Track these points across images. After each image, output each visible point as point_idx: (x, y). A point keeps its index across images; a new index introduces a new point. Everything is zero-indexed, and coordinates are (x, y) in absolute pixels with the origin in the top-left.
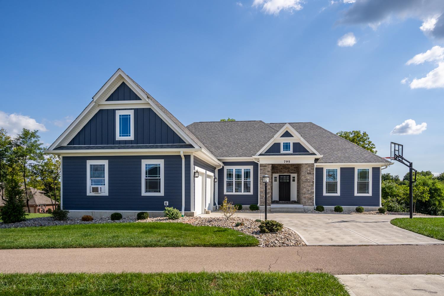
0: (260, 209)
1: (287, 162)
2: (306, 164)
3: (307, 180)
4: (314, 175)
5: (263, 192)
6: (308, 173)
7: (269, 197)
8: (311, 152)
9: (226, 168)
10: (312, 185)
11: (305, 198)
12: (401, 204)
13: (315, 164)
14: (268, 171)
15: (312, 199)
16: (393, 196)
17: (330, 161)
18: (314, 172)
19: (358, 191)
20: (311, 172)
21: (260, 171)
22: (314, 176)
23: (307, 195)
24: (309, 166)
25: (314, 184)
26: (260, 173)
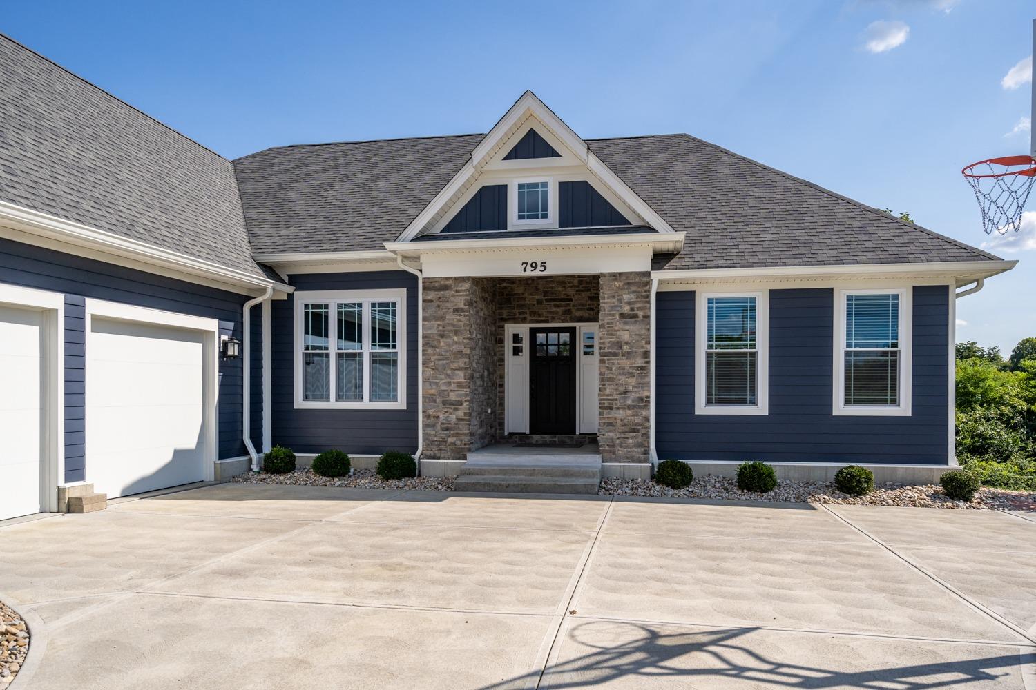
0: (424, 472)
1: (536, 267)
2: (616, 276)
3: (621, 348)
4: (649, 324)
5: (435, 401)
6: (622, 316)
7: (462, 420)
8: (635, 223)
9: (303, 299)
10: (642, 368)
11: (610, 424)
12: (1014, 428)
13: (656, 276)
14: (457, 310)
15: (643, 431)
16: (987, 402)
17: (721, 262)
18: (650, 308)
19: (847, 393)
20: (639, 309)
21: (424, 309)
22: (649, 330)
23: (620, 414)
24: (628, 283)
25: (648, 362)
26: (424, 319)
